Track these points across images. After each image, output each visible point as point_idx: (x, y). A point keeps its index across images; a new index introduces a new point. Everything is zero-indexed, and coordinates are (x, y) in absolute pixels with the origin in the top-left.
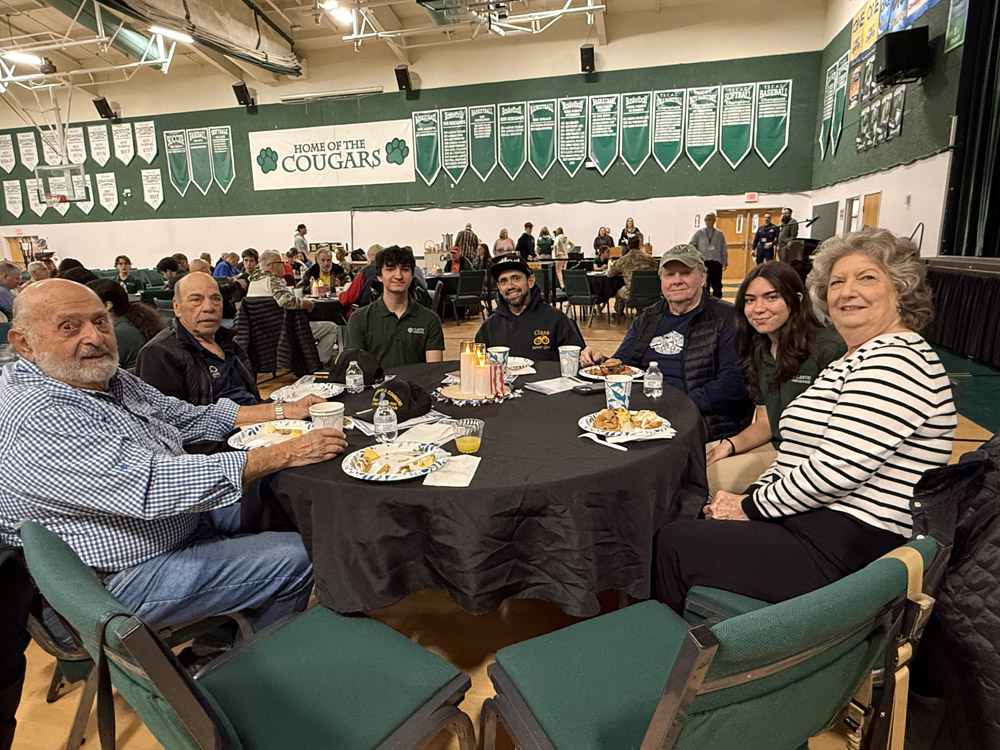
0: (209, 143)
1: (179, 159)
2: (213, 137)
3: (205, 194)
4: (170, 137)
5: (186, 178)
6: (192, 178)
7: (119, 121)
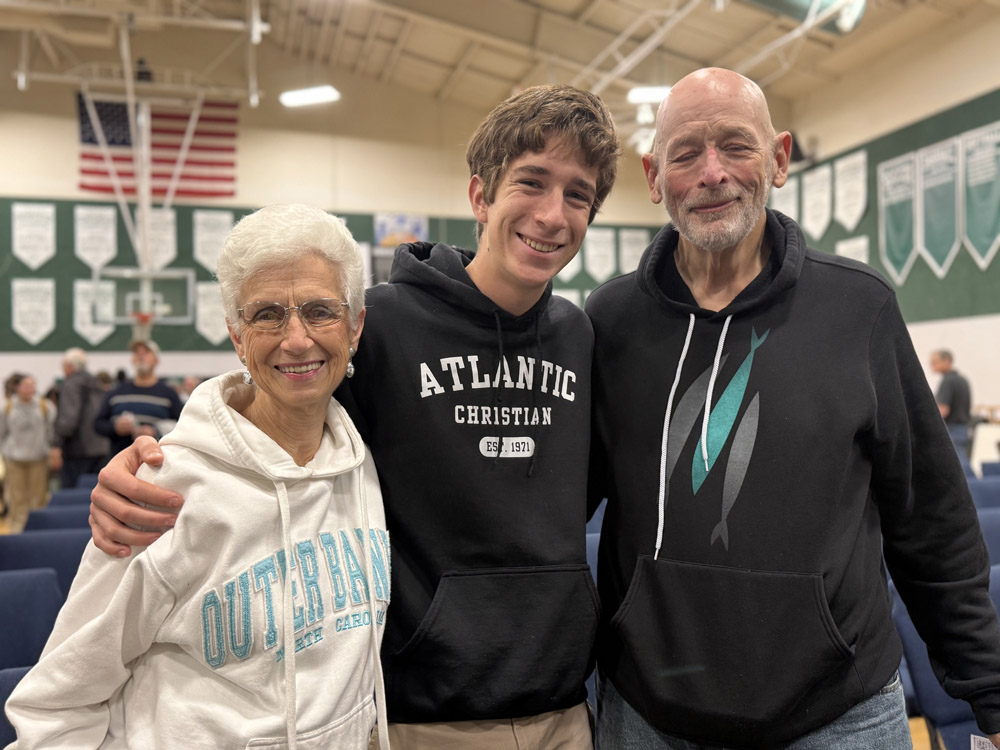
0: (960, 169)
1: (901, 213)
2: (969, 154)
3: (940, 272)
4: (889, 175)
5: (908, 246)
6: (919, 246)
7: (814, 165)
